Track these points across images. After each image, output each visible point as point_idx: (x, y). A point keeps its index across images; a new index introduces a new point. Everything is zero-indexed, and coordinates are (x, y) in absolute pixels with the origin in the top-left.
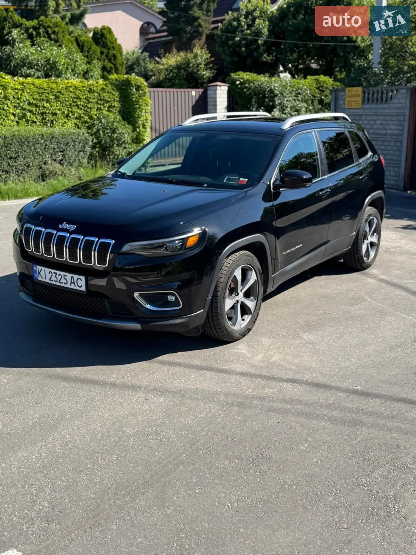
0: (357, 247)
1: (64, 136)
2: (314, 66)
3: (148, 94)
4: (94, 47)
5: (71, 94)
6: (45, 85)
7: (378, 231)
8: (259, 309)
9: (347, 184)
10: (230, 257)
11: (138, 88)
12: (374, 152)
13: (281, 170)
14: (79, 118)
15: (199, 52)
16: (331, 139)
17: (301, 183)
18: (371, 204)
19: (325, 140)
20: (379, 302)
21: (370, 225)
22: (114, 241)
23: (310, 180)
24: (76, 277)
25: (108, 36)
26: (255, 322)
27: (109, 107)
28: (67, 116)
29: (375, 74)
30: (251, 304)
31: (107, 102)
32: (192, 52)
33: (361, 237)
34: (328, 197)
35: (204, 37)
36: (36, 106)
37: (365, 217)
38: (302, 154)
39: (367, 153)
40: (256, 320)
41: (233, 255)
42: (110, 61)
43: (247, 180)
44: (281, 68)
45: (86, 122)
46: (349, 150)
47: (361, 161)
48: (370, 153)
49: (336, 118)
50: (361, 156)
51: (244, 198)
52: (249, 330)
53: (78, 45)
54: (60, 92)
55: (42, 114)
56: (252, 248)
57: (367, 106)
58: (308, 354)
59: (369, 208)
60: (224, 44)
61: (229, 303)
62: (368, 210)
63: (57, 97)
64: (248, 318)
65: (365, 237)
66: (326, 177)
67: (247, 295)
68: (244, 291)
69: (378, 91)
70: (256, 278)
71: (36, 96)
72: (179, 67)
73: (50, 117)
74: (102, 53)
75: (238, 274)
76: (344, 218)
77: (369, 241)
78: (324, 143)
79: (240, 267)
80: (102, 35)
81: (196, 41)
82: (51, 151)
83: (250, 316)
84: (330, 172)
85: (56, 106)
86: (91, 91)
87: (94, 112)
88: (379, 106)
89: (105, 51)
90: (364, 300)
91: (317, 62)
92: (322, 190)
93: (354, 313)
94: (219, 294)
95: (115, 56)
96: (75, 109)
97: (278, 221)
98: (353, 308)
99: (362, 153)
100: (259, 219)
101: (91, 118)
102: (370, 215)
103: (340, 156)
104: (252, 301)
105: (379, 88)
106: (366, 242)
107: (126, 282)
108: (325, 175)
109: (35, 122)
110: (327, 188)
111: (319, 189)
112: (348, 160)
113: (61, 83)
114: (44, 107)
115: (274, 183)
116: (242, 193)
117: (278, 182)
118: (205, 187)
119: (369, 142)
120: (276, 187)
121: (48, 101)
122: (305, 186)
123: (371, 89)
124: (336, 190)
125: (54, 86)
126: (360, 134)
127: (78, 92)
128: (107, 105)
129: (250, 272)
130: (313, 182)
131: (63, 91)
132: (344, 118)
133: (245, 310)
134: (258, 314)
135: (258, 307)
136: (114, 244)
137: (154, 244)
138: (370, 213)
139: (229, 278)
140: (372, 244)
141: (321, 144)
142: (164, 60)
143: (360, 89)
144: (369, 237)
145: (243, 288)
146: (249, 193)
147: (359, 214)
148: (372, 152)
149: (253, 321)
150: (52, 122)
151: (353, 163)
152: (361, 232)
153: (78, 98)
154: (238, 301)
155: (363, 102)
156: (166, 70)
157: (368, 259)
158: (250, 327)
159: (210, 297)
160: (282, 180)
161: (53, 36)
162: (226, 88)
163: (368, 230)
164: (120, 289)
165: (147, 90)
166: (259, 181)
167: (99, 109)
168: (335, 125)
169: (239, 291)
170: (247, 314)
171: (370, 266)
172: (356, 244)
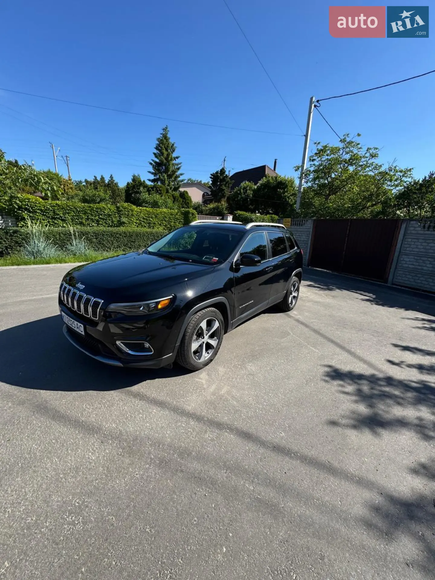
0: (286, 299)
1: (157, 233)
2: (271, 212)
3: (197, 217)
4: (180, 199)
5: (163, 215)
6: (151, 211)
7: (298, 290)
8: (220, 345)
9: (283, 264)
10: (198, 314)
11: (193, 214)
12: (298, 248)
13: (241, 254)
14: (166, 226)
15: (223, 203)
16: (276, 239)
17: (254, 263)
18: (295, 275)
19: (272, 239)
20: (297, 336)
21: (294, 287)
22: (103, 301)
23: (259, 262)
24: (79, 324)
25: (186, 195)
26: (216, 354)
27: (179, 222)
28: (160, 225)
29: (297, 213)
30: (213, 342)
31: (179, 219)
32: (221, 203)
33: (289, 293)
34: (271, 272)
35: (226, 198)
36: (147, 220)
37: (292, 282)
38: (261, 245)
39: (294, 248)
40: (217, 352)
41: (200, 312)
42: (186, 205)
43: (217, 259)
44: (257, 212)
45: (169, 228)
46: (284, 246)
47: (291, 251)
48: (296, 248)
49: (278, 227)
50: (291, 249)
51: (213, 271)
52: (211, 360)
53: (173, 197)
54: (158, 214)
55: (149, 223)
56: (218, 305)
57: (293, 227)
58: (249, 386)
59: (294, 277)
60: (234, 200)
61: (195, 346)
62: (294, 279)
63: (156, 216)
64: (211, 352)
65: (291, 294)
66: (271, 259)
67: (212, 336)
68: (208, 335)
69: (298, 220)
70: (219, 325)
71: (147, 215)
72: (214, 208)
73: (152, 225)
74: (183, 201)
75: (204, 325)
76: (280, 281)
77: (293, 296)
78: (271, 241)
79: (206, 320)
80: (184, 194)
81: (223, 199)
82: (151, 240)
83: (213, 350)
84: (273, 257)
85: (155, 220)
86: (171, 214)
87: (172, 224)
88: (298, 227)
89: (184, 200)
90: (289, 334)
91: (272, 210)
92: (267, 267)
93: (282, 344)
94: (186, 341)
95: (188, 203)
96: (164, 222)
97: (236, 287)
98: (282, 340)
99: (292, 247)
100: (222, 287)
101: (171, 226)
102: (294, 282)
103: (279, 248)
104: (215, 340)
105: (299, 219)
106: (291, 296)
107: (122, 328)
108: (270, 258)
109: (146, 227)
110: (271, 266)
111: (266, 267)
112: (284, 251)
113: (159, 210)
114: (150, 220)
115: (236, 262)
116: (212, 268)
117: (238, 262)
118: (190, 262)
119: (295, 241)
120: (237, 264)
121: (152, 218)
122: (256, 265)
123: (295, 219)
124: (276, 267)
125: (155, 211)
126: (292, 237)
127: (166, 215)
128: (178, 221)
129: (214, 322)
130: (262, 262)
131: (159, 214)
132: (283, 227)
133: (209, 346)
134: (219, 348)
135: (219, 344)
136: (103, 303)
137: (135, 305)
138: (295, 280)
139: (195, 329)
140: (294, 297)
141: (269, 242)
142: (209, 206)
143: (290, 219)
144: (293, 293)
145: (208, 333)
146: (216, 268)
147: (289, 279)
148: (297, 247)
149: (215, 354)
150: (153, 227)
151: (287, 252)
152: (289, 291)
153: (165, 217)
154: (203, 342)
155: (291, 225)
156: (209, 209)
157: (292, 305)
158: (212, 358)
159: (178, 344)
160: (242, 260)
161: (159, 192)
162: (232, 217)
163: (292, 289)
164: (113, 333)
165: (197, 215)
166: (225, 260)
167: (175, 222)
168: (278, 230)
169: (205, 335)
170: (211, 349)
171: (292, 309)
172: (286, 297)
